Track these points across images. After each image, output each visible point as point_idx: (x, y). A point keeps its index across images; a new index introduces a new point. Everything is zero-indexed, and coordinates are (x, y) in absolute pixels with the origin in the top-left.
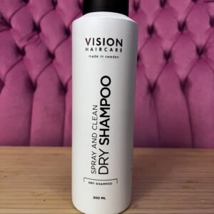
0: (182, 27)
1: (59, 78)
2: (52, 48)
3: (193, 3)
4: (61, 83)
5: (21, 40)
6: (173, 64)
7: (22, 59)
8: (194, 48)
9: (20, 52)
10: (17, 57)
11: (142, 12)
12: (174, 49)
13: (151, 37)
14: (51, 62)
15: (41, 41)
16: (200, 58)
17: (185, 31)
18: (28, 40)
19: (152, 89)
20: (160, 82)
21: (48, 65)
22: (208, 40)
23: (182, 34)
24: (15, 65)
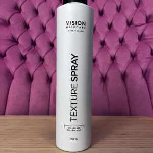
0: (122, 41)
1: (47, 73)
2: (43, 55)
3: (128, 27)
4: (48, 76)
5: (24, 51)
6: (117, 63)
7: (24, 62)
8: (129, 54)
9: (24, 58)
10: (21, 61)
11: (97, 32)
12: (117, 55)
13: (103, 47)
14: (42, 64)
15: (36, 51)
16: (133, 60)
17: (123, 44)
18: (28, 50)
19: (104, 79)
20: (108, 75)
21: (40, 65)
22: (137, 49)
23: (122, 45)
24: (21, 65)
